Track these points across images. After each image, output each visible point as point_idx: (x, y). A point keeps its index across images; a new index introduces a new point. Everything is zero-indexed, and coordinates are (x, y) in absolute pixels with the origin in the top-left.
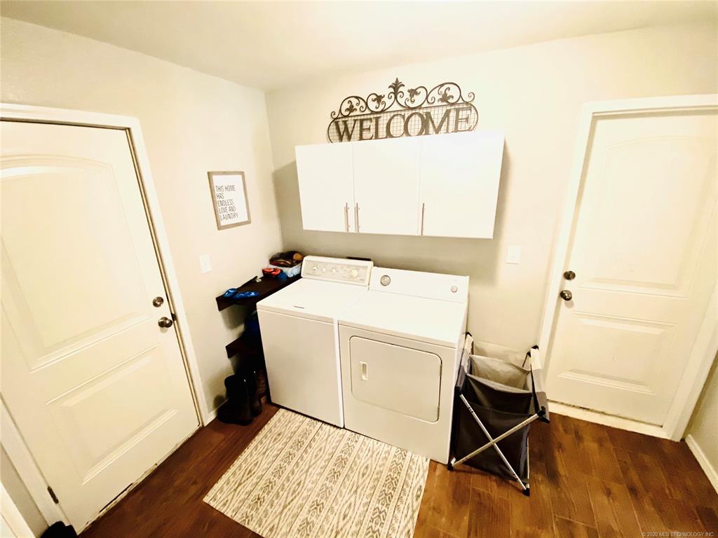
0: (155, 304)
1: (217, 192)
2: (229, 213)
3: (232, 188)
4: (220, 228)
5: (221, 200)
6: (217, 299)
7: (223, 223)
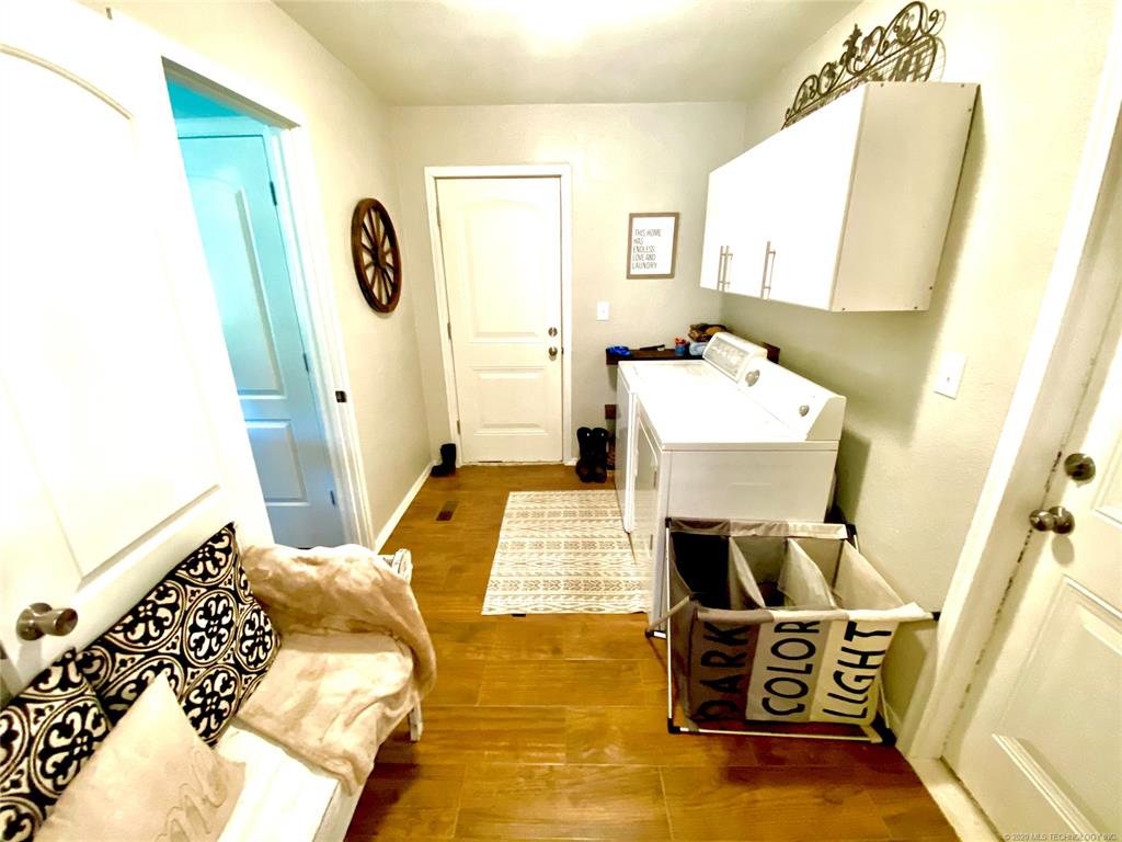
0: (550, 332)
1: (634, 237)
2: (646, 261)
3: (657, 232)
4: (630, 277)
5: (639, 245)
6: (608, 351)
7: (633, 272)
